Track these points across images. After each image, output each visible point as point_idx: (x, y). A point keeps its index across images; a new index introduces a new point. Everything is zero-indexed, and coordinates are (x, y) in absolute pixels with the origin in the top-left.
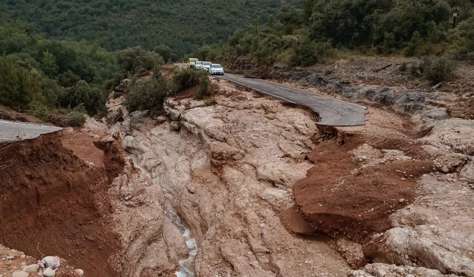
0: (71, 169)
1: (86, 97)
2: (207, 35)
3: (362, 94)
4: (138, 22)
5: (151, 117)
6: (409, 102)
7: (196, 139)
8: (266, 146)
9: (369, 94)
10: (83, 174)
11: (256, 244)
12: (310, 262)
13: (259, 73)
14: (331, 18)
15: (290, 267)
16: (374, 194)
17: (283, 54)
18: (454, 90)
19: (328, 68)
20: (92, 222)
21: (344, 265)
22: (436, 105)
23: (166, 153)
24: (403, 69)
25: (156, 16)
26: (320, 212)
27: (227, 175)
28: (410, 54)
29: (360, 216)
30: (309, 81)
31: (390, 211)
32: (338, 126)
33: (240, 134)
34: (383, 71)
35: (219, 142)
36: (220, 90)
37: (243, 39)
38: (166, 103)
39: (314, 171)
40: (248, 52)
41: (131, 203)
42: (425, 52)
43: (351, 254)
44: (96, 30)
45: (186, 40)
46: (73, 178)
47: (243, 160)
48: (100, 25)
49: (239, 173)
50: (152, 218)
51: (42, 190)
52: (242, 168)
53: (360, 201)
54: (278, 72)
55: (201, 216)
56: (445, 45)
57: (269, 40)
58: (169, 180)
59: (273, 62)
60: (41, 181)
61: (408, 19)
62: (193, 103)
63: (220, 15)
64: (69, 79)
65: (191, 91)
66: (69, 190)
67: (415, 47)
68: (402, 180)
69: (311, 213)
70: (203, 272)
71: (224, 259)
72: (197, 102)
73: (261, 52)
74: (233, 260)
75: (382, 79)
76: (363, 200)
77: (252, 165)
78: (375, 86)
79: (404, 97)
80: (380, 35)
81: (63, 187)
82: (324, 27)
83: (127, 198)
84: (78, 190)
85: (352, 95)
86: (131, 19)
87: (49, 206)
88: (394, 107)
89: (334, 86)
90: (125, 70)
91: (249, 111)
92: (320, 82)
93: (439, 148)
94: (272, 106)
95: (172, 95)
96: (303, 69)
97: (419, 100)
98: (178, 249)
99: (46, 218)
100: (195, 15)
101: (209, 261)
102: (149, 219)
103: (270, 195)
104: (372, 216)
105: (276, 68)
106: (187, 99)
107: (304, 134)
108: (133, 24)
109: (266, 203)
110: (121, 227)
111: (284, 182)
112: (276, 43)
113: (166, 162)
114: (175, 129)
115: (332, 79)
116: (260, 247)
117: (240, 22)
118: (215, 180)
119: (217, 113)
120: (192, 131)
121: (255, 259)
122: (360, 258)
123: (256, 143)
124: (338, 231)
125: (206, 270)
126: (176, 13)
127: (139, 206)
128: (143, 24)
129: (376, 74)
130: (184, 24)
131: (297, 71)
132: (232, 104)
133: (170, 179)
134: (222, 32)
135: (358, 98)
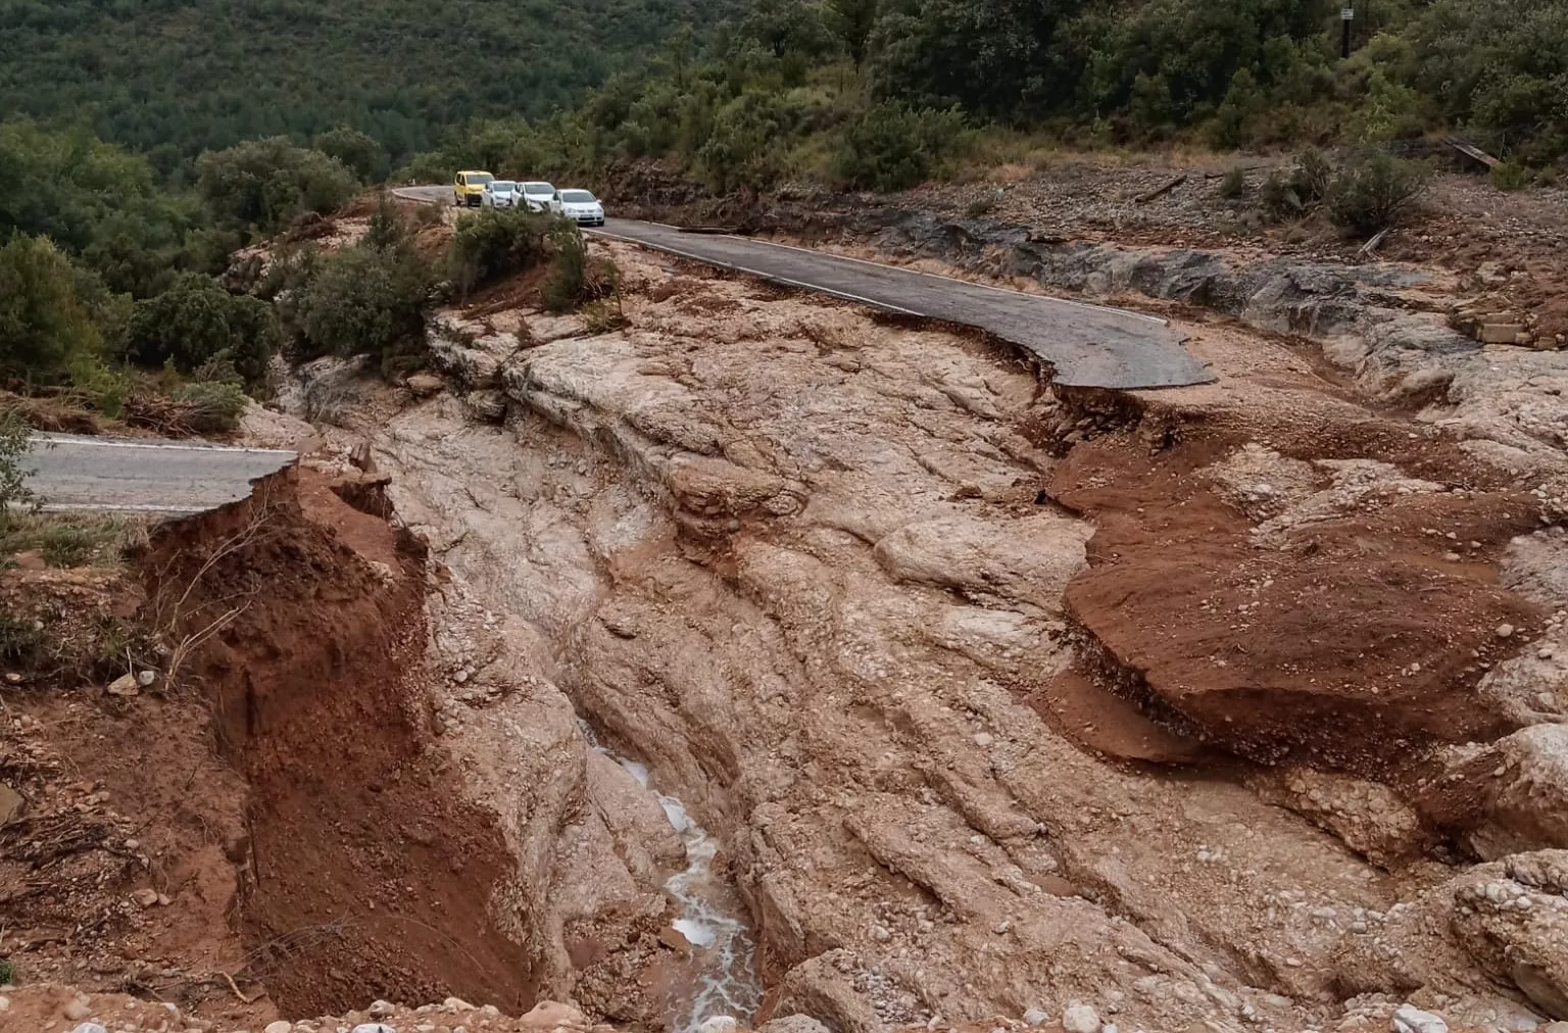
0: (337, 595)
1: (218, 328)
2: (450, 86)
3: (1121, 276)
4: (206, 52)
5: (384, 379)
6: (1300, 299)
7: (587, 448)
8: (876, 463)
9: (1143, 275)
10: (369, 607)
11: (996, 810)
12: (1218, 856)
13: (729, 216)
14: (945, 32)
15: (1152, 878)
16: (1400, 613)
17: (801, 151)
18: (1435, 254)
19: (972, 193)
20: (397, 775)
21: (1339, 857)
22: (1400, 306)
23: (471, 503)
24: (1235, 190)
25: (271, 29)
26: (1225, 686)
27: (761, 570)
28: (1227, 142)
29: (1375, 690)
30: (913, 239)
31: (1471, 669)
32: (1136, 389)
33: (767, 427)
34: (1166, 199)
35: (693, 456)
36: (628, 277)
37: (645, 103)
38: (437, 327)
39: (1113, 545)
40: (666, 146)
41: (481, 692)
42: (1278, 134)
43: (1356, 819)
44: (62, 80)
45: (377, 106)
46: (346, 627)
47: (807, 516)
48: (72, 62)
49: (805, 559)
50: (554, 740)
51: (264, 679)
52: (810, 540)
53: (1366, 641)
54: (795, 209)
55: (688, 717)
56: (1336, 112)
57: (749, 108)
58: (515, 594)
59: (771, 177)
60: (259, 650)
61: (1208, 30)
62: (540, 325)
63: (488, 21)
64: (126, 265)
65: (520, 287)
66: (335, 668)
67: (1238, 121)
68: (1451, 562)
69: (1194, 690)
70: (816, 920)
71: (883, 865)
72: (553, 320)
73: (726, 148)
74: (928, 868)
75: (1175, 227)
76: (1374, 636)
77: (845, 529)
78: (1155, 248)
79: (1278, 280)
80: (1116, 84)
81: (319, 664)
82: (926, 61)
83: (462, 676)
84: (359, 665)
85: (1085, 281)
86: (182, 40)
87: (281, 733)
88: (1245, 315)
89: (1010, 252)
90: (235, 219)
91: (761, 346)
92: (953, 240)
93: (1523, 447)
94: (838, 325)
95: (450, 300)
96: (883, 198)
97: (1335, 289)
98: (651, 839)
99: (275, 778)
100: (403, 21)
101: (821, 875)
102: (548, 744)
103: (972, 632)
104: (1422, 689)
105: (785, 197)
106: (511, 311)
107: (988, 418)
108: (189, 57)
109: (964, 662)
110: (480, 782)
111: (997, 584)
112: (771, 116)
113: (485, 534)
114: (489, 417)
115: (997, 229)
116: (1013, 816)
117: (560, 43)
118: (705, 589)
119: (647, 356)
120: (570, 421)
121: (1003, 859)
122: (1400, 830)
123: (838, 454)
124: (1286, 744)
125: (828, 911)
126: (339, 16)
127: (501, 700)
128: (223, 57)
129: (1147, 208)
130: (368, 52)
131: (866, 205)
132: (688, 323)
133: (521, 591)
134: (503, 78)
135: (1106, 291)
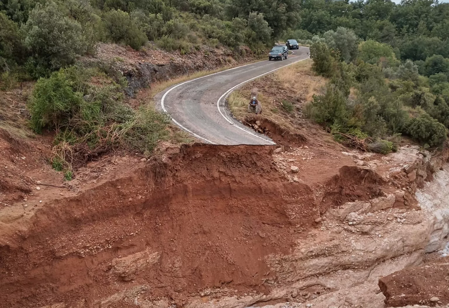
41: (352, 228)
46: (267, 185)
50: (363, 249)
51: (234, 186)
60: (233, 179)
66: (260, 193)
81: (255, 190)
83: (351, 223)
84: (271, 196)
87: (240, 200)
99: (235, 208)
102: (358, 248)
127: (360, 234)
